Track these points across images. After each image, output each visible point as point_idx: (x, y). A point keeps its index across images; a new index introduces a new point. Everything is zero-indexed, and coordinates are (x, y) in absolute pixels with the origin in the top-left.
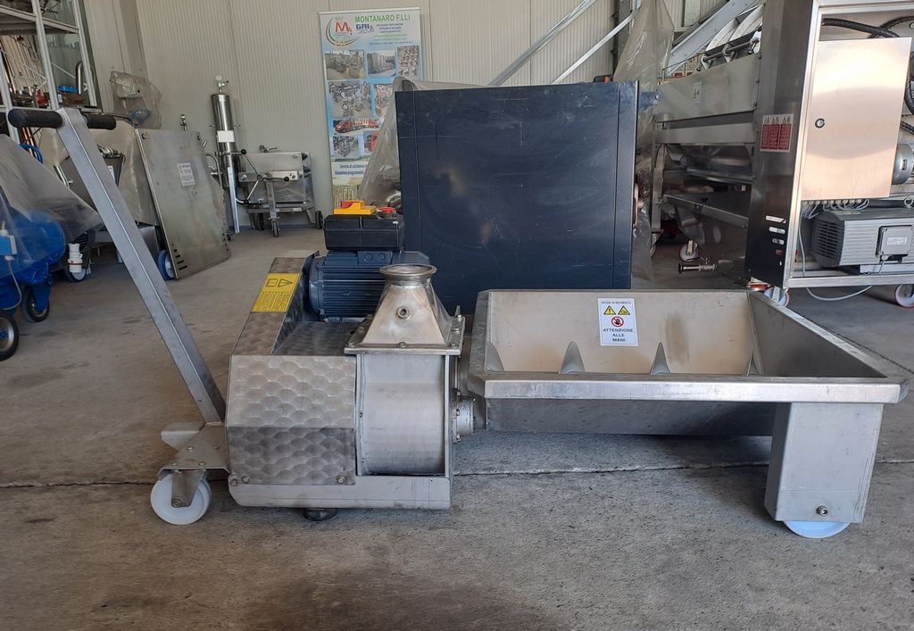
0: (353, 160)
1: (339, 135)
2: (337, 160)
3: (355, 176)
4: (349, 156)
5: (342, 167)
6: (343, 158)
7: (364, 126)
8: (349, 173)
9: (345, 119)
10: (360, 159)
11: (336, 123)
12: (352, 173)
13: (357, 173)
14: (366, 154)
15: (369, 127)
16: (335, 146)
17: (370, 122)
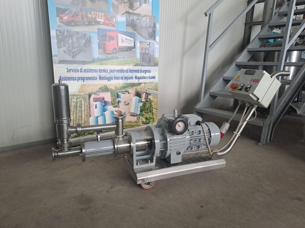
0: (84, 63)
1: (65, 28)
2: (62, 62)
3: (86, 82)
4: (79, 58)
5: (69, 71)
6: (70, 59)
7: (98, 23)
8: (79, 79)
9: (74, 9)
10: (93, 61)
11: (60, 12)
12: (83, 79)
13: (88, 78)
14: (100, 57)
15: (104, 24)
16: (59, 42)
17: (106, 18)
